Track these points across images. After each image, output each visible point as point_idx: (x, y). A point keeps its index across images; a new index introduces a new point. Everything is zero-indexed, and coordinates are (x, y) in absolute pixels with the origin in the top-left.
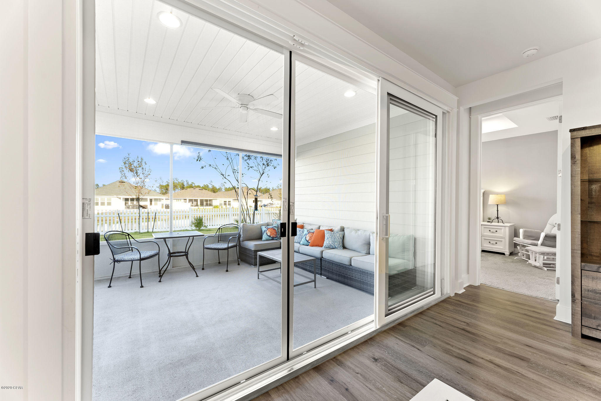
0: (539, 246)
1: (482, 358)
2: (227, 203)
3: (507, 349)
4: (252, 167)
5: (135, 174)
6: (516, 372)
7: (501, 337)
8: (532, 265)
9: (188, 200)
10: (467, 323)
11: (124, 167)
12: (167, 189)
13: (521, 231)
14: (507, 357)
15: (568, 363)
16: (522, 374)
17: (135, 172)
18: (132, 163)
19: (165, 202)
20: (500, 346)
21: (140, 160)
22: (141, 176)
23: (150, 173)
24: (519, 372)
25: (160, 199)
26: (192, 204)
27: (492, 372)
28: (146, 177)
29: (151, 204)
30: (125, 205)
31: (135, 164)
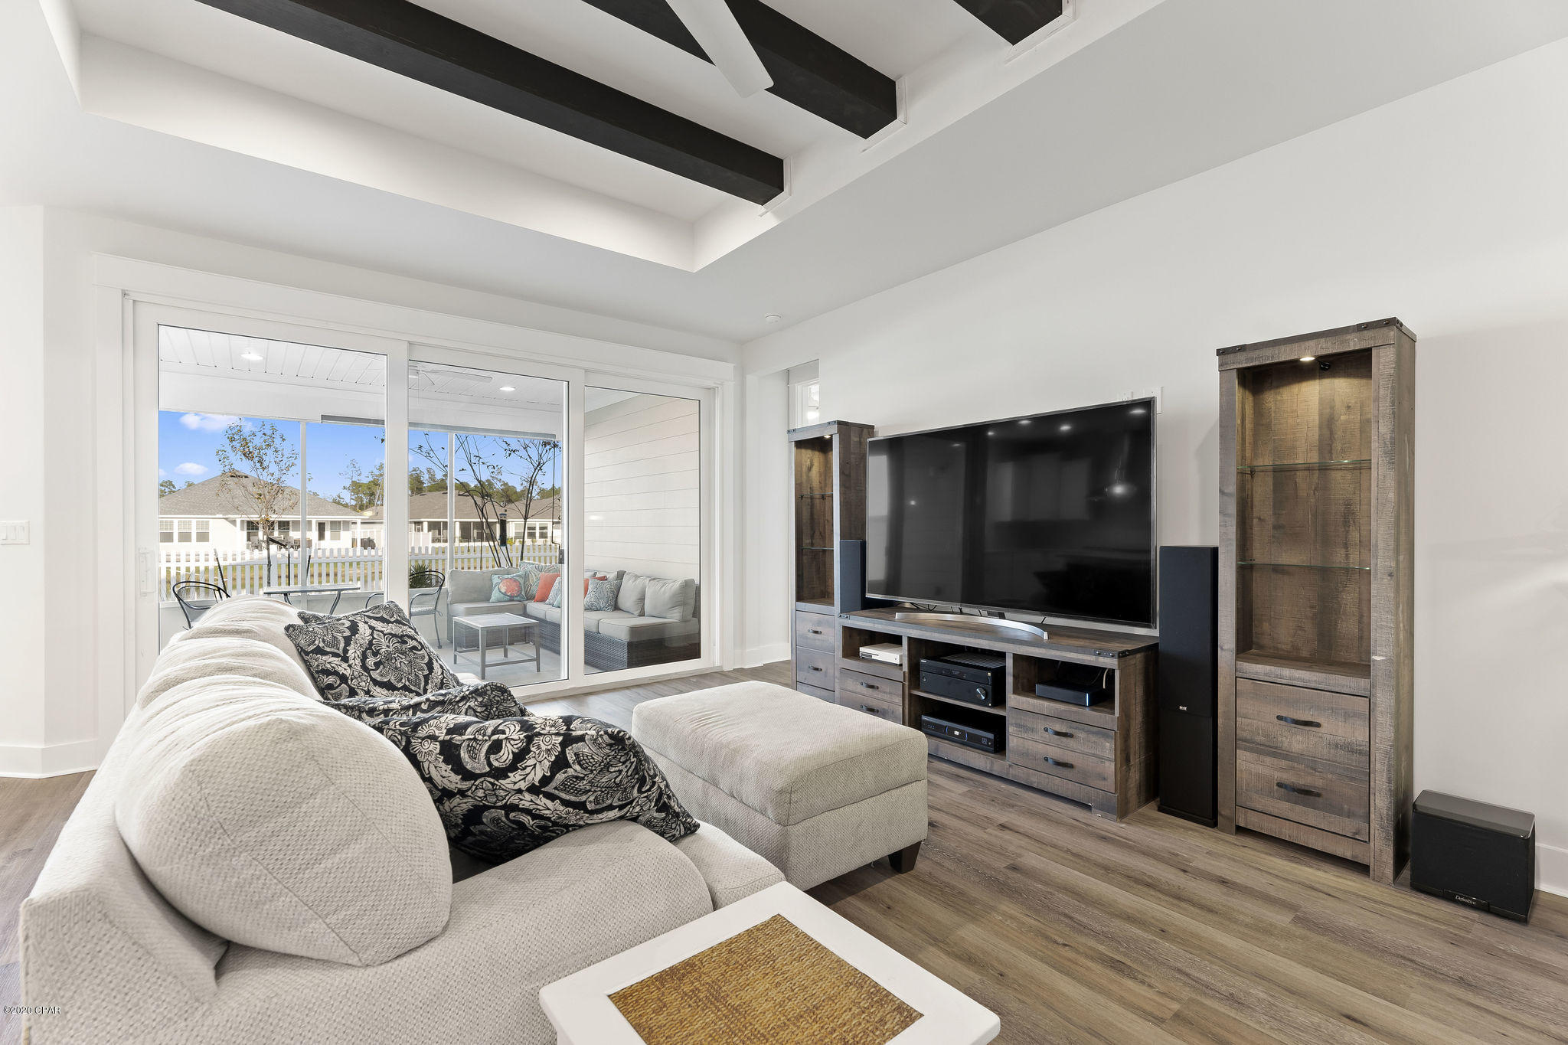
2: (537, 532)
4: (514, 451)
5: (258, 465)
9: (425, 525)
11: (228, 449)
12: (372, 494)
17: (256, 460)
18: (248, 438)
19: (360, 532)
21: (269, 433)
22: (273, 468)
23: (296, 462)
25: (346, 523)
26: (437, 536)
28: (285, 471)
29: (321, 536)
30: (249, 540)
31: (258, 441)
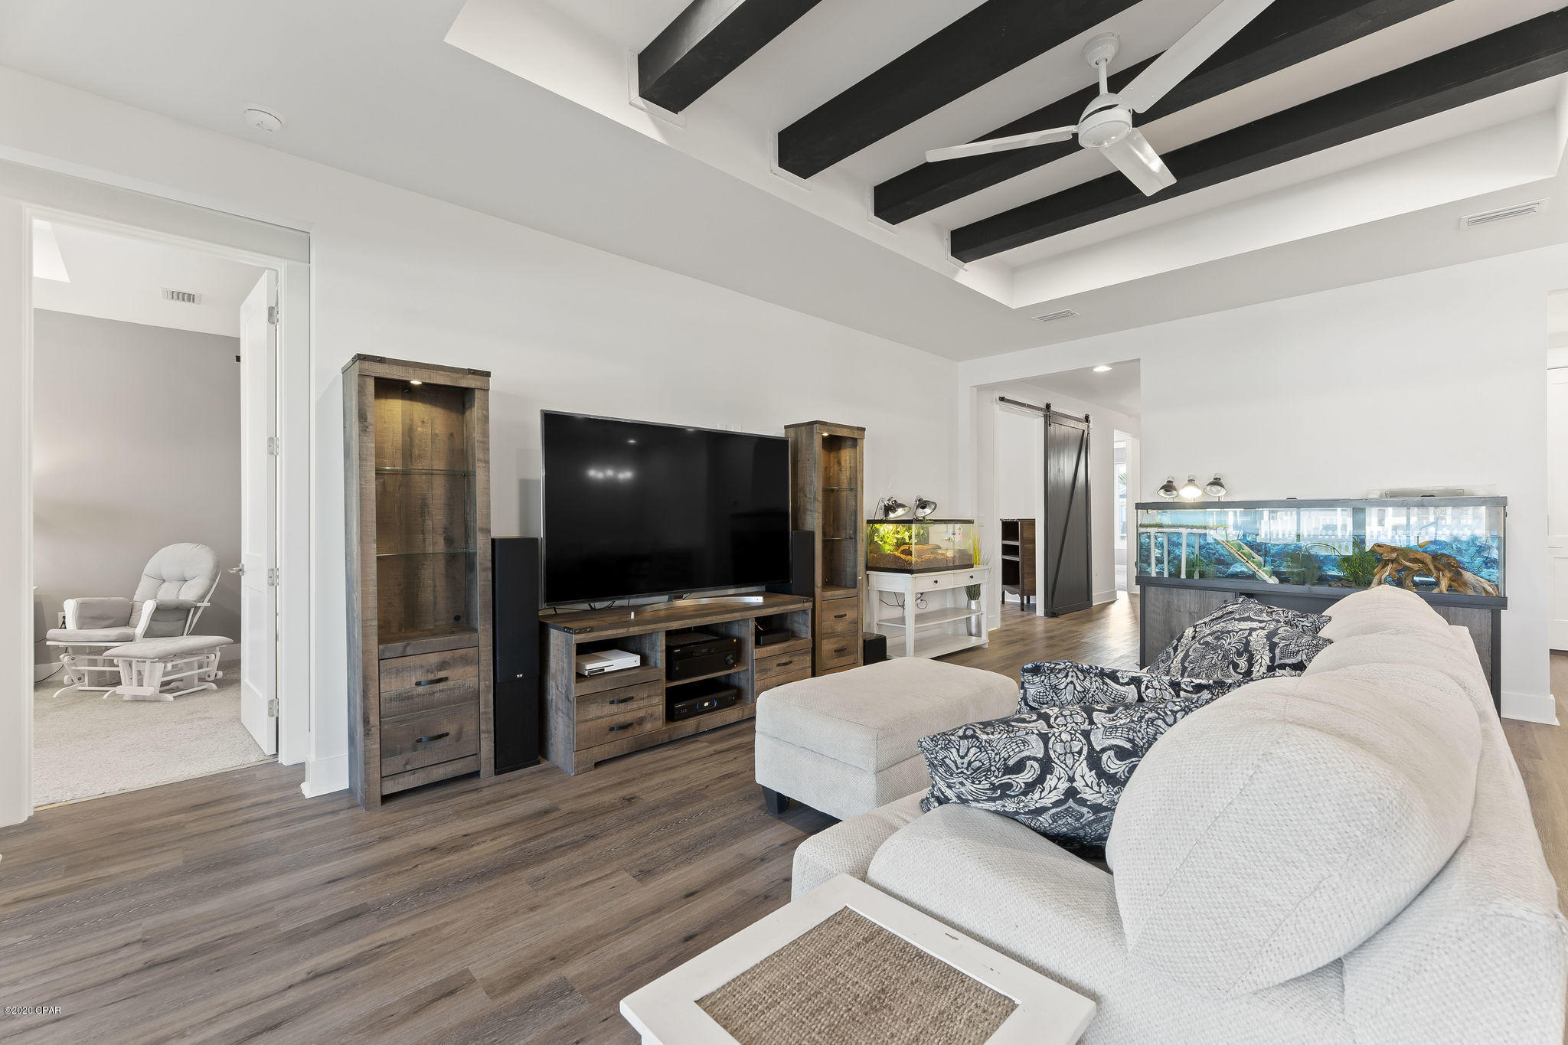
0: (137, 641)
1: (290, 987)
3: (309, 920)
6: (378, 950)
7: (265, 907)
8: (125, 698)
10: (139, 941)
13: (70, 607)
14: (329, 935)
15: (415, 862)
16: (390, 943)
20: (286, 927)
24: (380, 943)
27: (345, 994)
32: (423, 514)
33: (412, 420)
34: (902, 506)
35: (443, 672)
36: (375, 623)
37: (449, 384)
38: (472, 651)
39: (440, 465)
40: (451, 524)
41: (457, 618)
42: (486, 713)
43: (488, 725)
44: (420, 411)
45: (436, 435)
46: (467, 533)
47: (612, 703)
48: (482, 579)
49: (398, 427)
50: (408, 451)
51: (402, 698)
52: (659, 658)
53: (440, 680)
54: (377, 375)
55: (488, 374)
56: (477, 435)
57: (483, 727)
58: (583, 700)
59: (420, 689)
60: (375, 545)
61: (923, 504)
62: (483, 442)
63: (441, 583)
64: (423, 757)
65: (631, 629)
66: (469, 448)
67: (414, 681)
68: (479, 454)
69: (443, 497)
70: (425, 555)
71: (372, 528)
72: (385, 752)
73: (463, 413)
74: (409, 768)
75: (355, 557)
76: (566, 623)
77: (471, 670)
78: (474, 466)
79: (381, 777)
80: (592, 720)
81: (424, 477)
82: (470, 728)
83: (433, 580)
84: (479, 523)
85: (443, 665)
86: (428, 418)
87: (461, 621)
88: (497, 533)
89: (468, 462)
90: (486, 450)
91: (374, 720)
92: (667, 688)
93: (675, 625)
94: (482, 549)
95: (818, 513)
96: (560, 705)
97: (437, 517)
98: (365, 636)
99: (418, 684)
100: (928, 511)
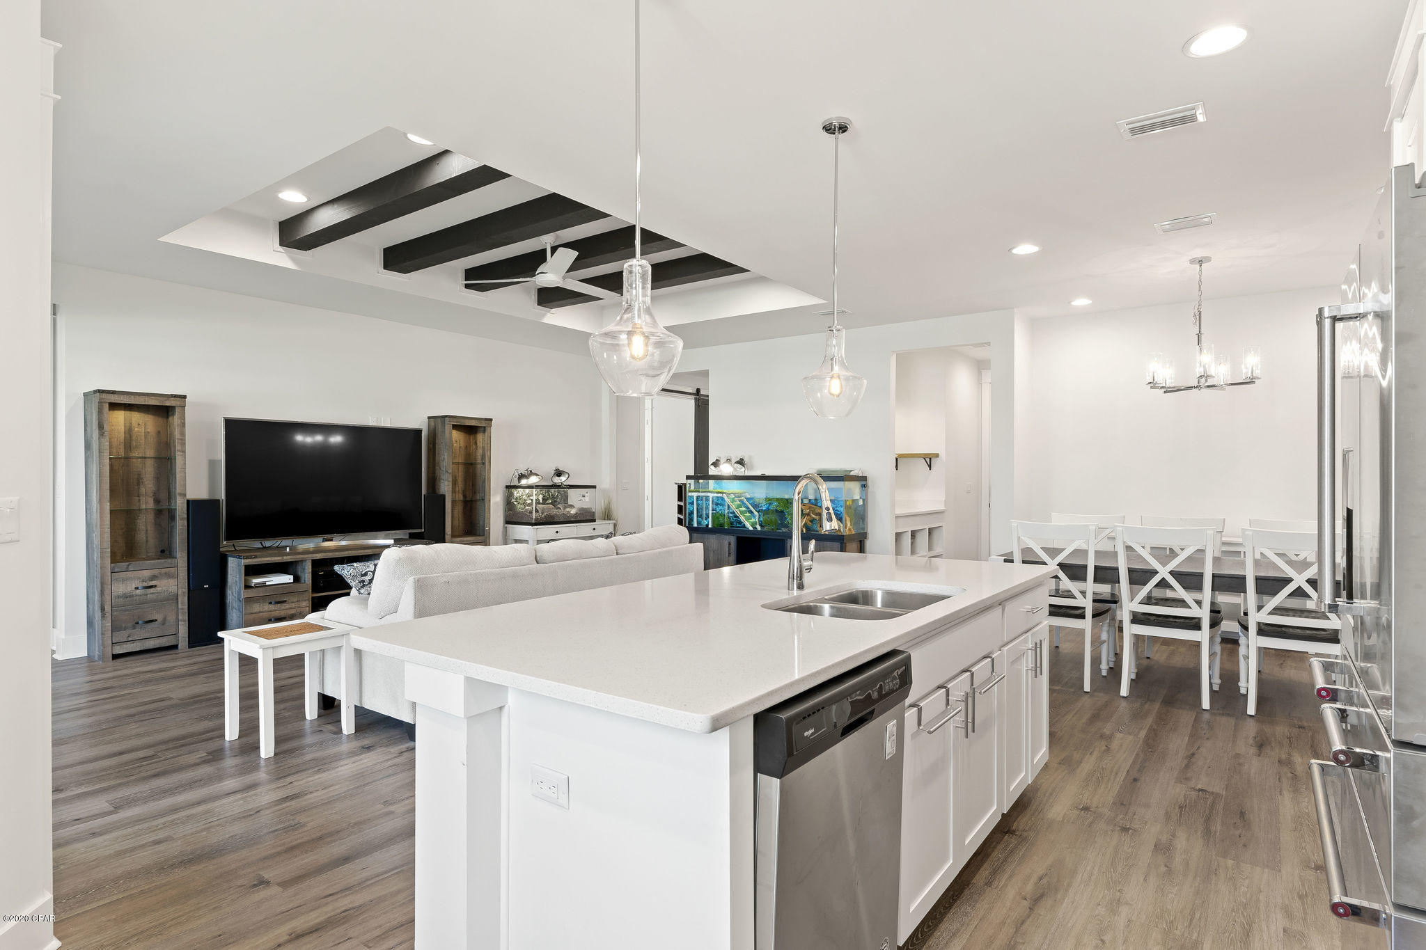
32: (138, 484)
33: (131, 424)
34: (537, 475)
35: (153, 582)
36: (109, 550)
37: (158, 404)
38: (173, 570)
39: (150, 453)
40: (158, 490)
41: (163, 551)
42: (182, 609)
43: (184, 617)
44: (136, 417)
45: (148, 432)
46: (170, 496)
47: (270, 603)
48: (180, 525)
49: (121, 428)
50: (129, 442)
51: (125, 596)
52: (307, 577)
53: (151, 587)
54: (111, 401)
55: (185, 397)
56: (177, 435)
57: (180, 618)
58: (248, 600)
59: (138, 591)
60: (109, 504)
61: (559, 473)
62: (181, 439)
63: (151, 528)
64: (139, 633)
65: (285, 557)
66: (172, 441)
67: (134, 586)
68: (178, 447)
69: (153, 473)
70: (140, 510)
71: (107, 494)
72: (115, 628)
73: (168, 418)
74: (130, 639)
75: (95, 510)
76: (238, 554)
77: (172, 582)
78: (175, 454)
79: (113, 644)
80: (256, 613)
81: (139, 460)
82: (171, 618)
83: (145, 527)
84: (178, 491)
85: (154, 578)
86: (144, 424)
87: (165, 552)
88: (191, 495)
89: (170, 450)
90: (183, 444)
91: (108, 608)
92: (312, 597)
93: (319, 556)
94: (180, 506)
95: (449, 481)
96: (234, 605)
97: (149, 485)
98: (102, 558)
99: (137, 588)
100: (563, 478)
